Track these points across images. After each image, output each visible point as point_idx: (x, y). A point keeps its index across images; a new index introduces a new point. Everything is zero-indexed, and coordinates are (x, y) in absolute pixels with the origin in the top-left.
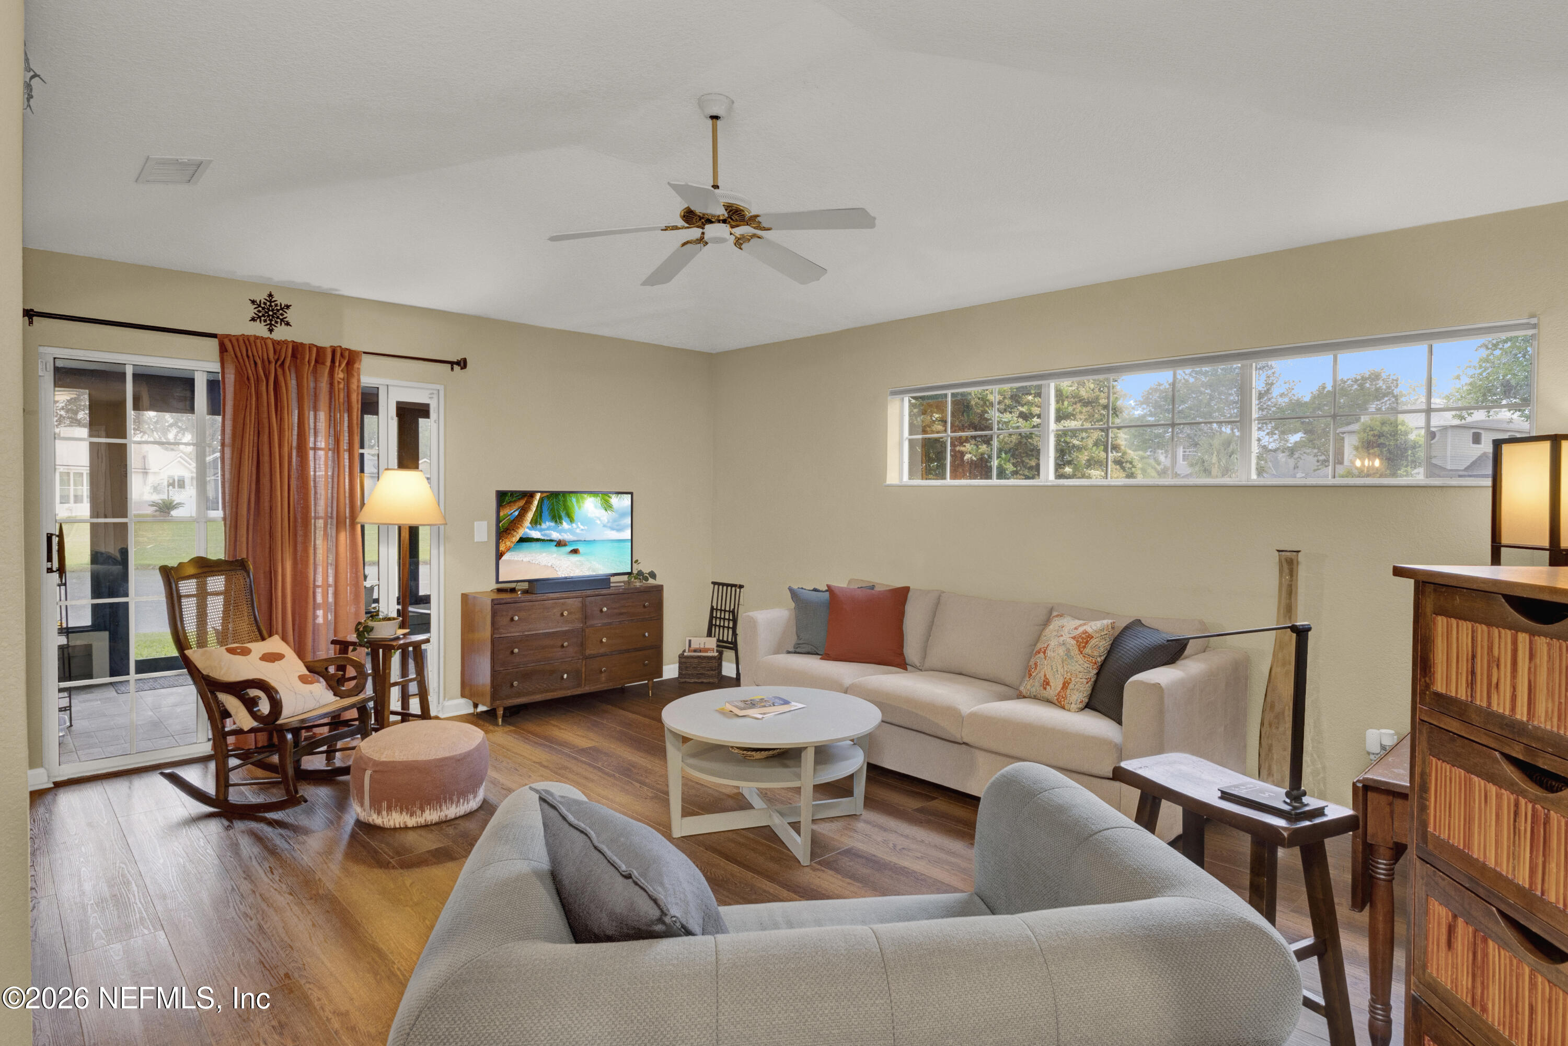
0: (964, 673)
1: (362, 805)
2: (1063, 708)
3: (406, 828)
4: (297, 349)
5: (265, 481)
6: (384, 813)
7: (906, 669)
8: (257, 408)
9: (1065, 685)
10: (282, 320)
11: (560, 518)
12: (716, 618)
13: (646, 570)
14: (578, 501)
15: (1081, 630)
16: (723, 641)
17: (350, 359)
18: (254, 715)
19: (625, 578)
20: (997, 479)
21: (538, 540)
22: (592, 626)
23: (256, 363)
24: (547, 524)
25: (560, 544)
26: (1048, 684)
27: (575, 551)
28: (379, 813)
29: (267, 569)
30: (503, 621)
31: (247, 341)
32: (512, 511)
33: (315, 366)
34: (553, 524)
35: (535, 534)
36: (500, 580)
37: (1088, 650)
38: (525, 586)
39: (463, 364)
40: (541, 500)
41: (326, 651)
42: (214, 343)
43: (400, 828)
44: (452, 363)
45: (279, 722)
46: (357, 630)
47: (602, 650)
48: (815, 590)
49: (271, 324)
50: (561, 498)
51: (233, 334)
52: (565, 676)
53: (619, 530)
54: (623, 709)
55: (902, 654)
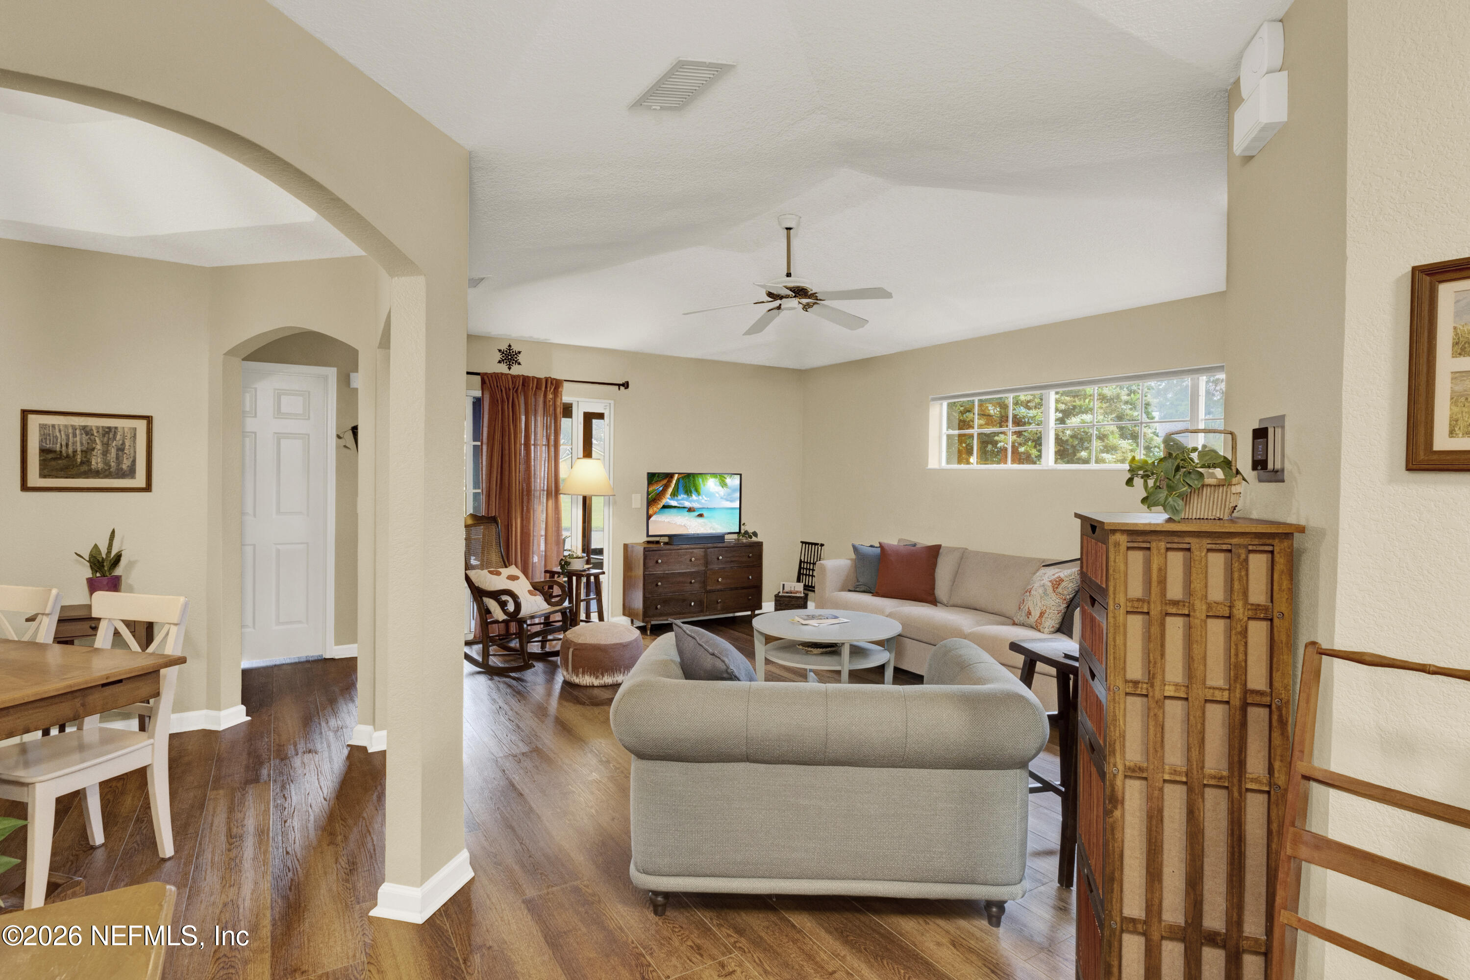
0: (978, 608)
1: (567, 670)
2: (1039, 631)
3: (593, 686)
4: (526, 380)
5: (506, 466)
6: (580, 675)
7: (936, 606)
8: (502, 420)
9: (1042, 614)
10: (516, 361)
11: (691, 492)
12: (804, 568)
13: (751, 531)
14: (703, 481)
15: (1057, 575)
16: (808, 586)
17: (555, 385)
18: (505, 612)
19: (735, 536)
20: (1012, 464)
21: (675, 507)
22: (711, 569)
23: (501, 390)
24: (682, 496)
25: (690, 510)
26: (1030, 614)
27: (701, 515)
28: (577, 676)
29: (506, 523)
30: (651, 563)
31: (497, 376)
32: (658, 487)
33: (535, 391)
34: (685, 496)
35: (674, 503)
36: (650, 534)
37: (1060, 590)
38: (666, 539)
39: (626, 385)
40: (678, 479)
41: (540, 577)
42: (478, 378)
43: (590, 686)
44: (619, 385)
45: (519, 617)
46: (560, 564)
47: (719, 587)
48: (871, 546)
49: (510, 365)
50: (691, 478)
51: (489, 372)
52: (693, 604)
53: (731, 501)
54: (733, 630)
55: (934, 594)
